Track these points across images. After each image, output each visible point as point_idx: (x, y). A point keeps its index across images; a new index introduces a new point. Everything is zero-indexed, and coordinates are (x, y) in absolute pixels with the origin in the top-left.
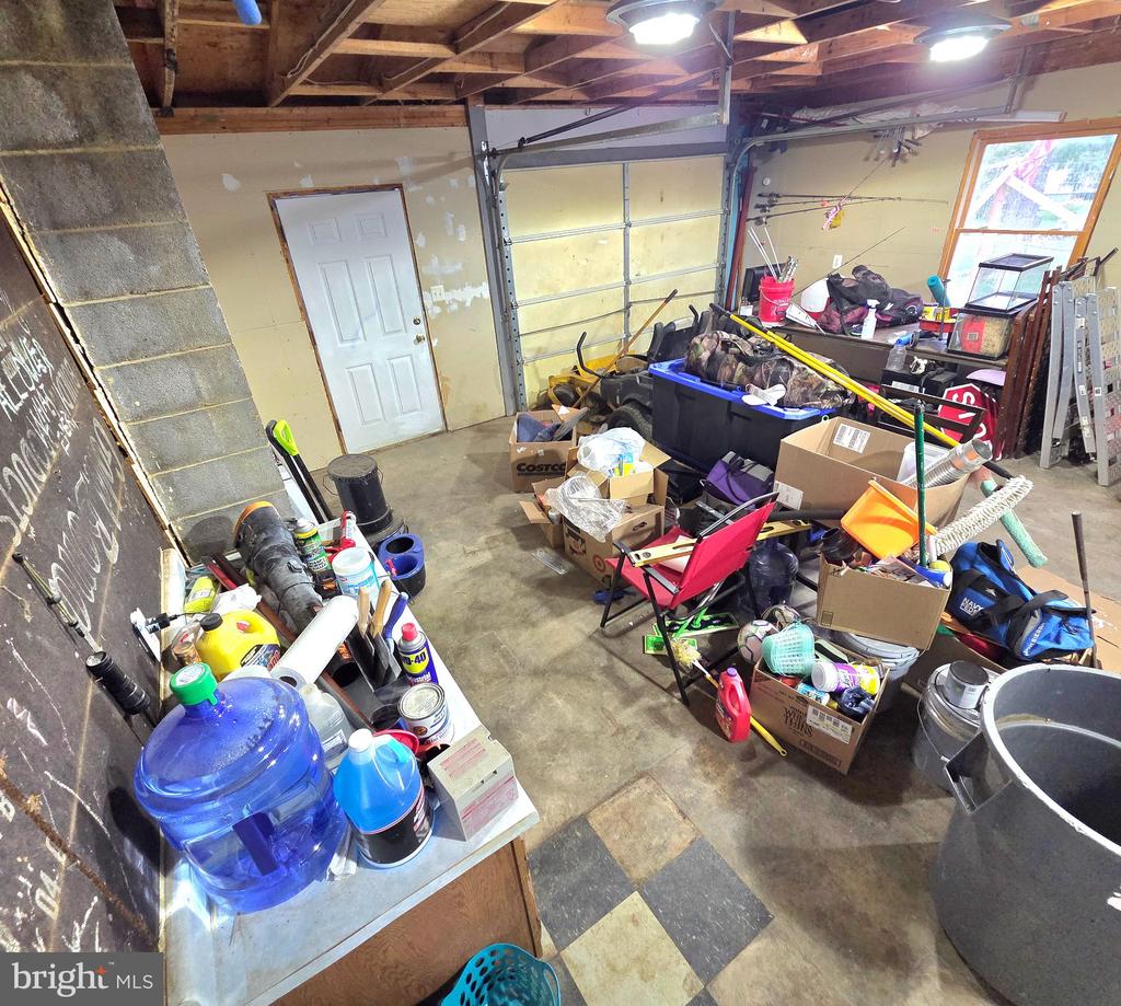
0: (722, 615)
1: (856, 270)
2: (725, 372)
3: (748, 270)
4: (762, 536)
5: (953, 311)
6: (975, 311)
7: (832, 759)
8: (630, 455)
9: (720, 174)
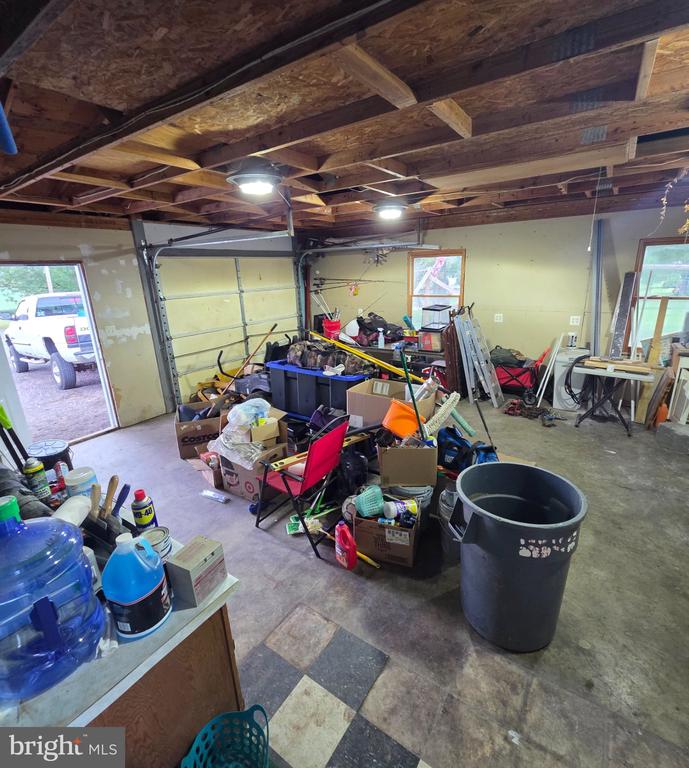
0: (332, 502)
1: (370, 315)
2: (311, 362)
3: (315, 316)
4: (345, 444)
5: (417, 332)
6: (425, 330)
7: (403, 560)
8: (262, 413)
9: (291, 266)
